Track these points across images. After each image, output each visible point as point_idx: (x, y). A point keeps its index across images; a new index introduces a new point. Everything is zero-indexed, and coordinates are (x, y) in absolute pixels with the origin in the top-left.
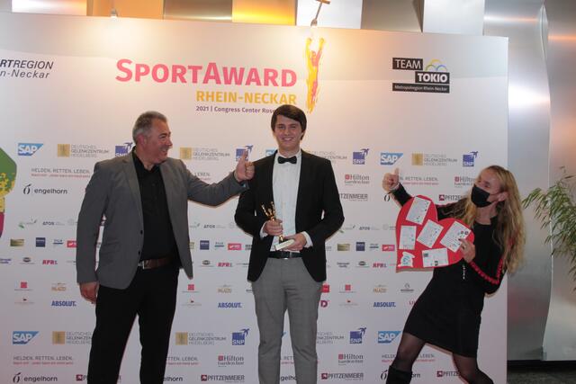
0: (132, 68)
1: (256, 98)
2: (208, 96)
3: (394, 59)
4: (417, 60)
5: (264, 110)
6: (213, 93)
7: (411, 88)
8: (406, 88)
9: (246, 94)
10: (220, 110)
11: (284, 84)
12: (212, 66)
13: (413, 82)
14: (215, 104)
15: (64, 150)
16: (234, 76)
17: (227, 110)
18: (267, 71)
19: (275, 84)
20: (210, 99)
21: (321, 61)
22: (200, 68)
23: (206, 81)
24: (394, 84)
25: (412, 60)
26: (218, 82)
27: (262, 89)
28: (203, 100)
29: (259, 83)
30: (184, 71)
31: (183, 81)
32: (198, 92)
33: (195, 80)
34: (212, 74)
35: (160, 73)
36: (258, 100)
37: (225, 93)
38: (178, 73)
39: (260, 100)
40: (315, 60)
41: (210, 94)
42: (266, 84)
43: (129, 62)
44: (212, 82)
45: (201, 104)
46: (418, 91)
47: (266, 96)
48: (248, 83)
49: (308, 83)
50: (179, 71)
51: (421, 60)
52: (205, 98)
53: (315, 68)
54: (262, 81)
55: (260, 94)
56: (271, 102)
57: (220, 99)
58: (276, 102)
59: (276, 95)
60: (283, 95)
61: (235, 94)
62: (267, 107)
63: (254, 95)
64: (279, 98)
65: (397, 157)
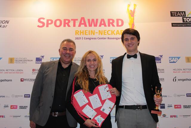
0: (45, 21)
1: (104, 33)
2: (81, 33)
3: (171, 12)
4: (182, 12)
5: (108, 38)
6: (83, 31)
7: (181, 25)
8: (179, 25)
9: (100, 31)
10: (87, 39)
11: (118, 25)
12: (83, 19)
13: (182, 22)
14: (84, 36)
15: (11, 61)
16: (93, 23)
17: (90, 39)
18: (109, 20)
19: (113, 26)
20: (82, 34)
21: (135, 14)
22: (77, 20)
23: (80, 26)
24: (172, 24)
25: (180, 12)
26: (86, 26)
27: (107, 28)
28: (78, 34)
29: (105, 26)
30: (69, 21)
31: (69, 26)
32: (76, 31)
33: (74, 26)
34: (83, 22)
35: (58, 23)
36: (105, 33)
37: (89, 31)
38: (66, 23)
39: (107, 33)
40: (132, 14)
41: (82, 32)
42: (109, 26)
43: (44, 19)
44: (83, 26)
45: (77, 36)
46: (185, 26)
47: (109, 31)
48: (100, 26)
49: (129, 25)
50: (67, 22)
51: (185, 12)
52: (79, 33)
53: (132, 18)
54: (107, 24)
55: (106, 31)
56: (112, 34)
57: (86, 33)
58: (115, 34)
59: (114, 31)
60: (118, 31)
61: (94, 31)
62: (110, 36)
63: (103, 31)
64: (115, 33)
65: (177, 59)
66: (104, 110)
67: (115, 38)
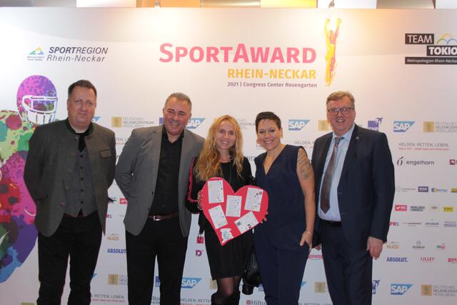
1: (280, 74)
2: (237, 73)
3: (406, 35)
4: (428, 35)
5: (287, 85)
6: (242, 70)
7: (422, 61)
8: (418, 61)
9: (272, 71)
10: (248, 85)
11: (305, 61)
12: (241, 46)
13: (425, 55)
14: (244, 80)
16: (260, 55)
17: (254, 85)
18: (289, 50)
19: (297, 61)
20: (240, 75)
21: (338, 39)
22: (231, 49)
23: (235, 60)
24: (407, 58)
25: (423, 35)
26: (247, 60)
27: (285, 66)
28: (233, 76)
29: (282, 61)
30: (217, 51)
31: (216, 60)
32: (229, 70)
33: (226, 59)
34: (241, 53)
35: (197, 54)
36: (282, 76)
37: (253, 70)
38: (211, 54)
39: (284, 76)
40: (333, 38)
41: (240, 71)
42: (289, 61)
44: (241, 61)
45: (232, 80)
46: (429, 63)
47: (289, 72)
48: (273, 61)
49: (326, 59)
50: (213, 52)
51: (433, 35)
52: (235, 75)
53: (332, 45)
54: (285, 58)
55: (283, 70)
56: (294, 77)
57: (248, 75)
58: (298, 77)
59: (298, 71)
60: (304, 71)
61: (262, 70)
62: (290, 81)
63: (278, 71)
64: (300, 74)
65: (409, 125)
66: (239, 224)
67: (299, 85)
